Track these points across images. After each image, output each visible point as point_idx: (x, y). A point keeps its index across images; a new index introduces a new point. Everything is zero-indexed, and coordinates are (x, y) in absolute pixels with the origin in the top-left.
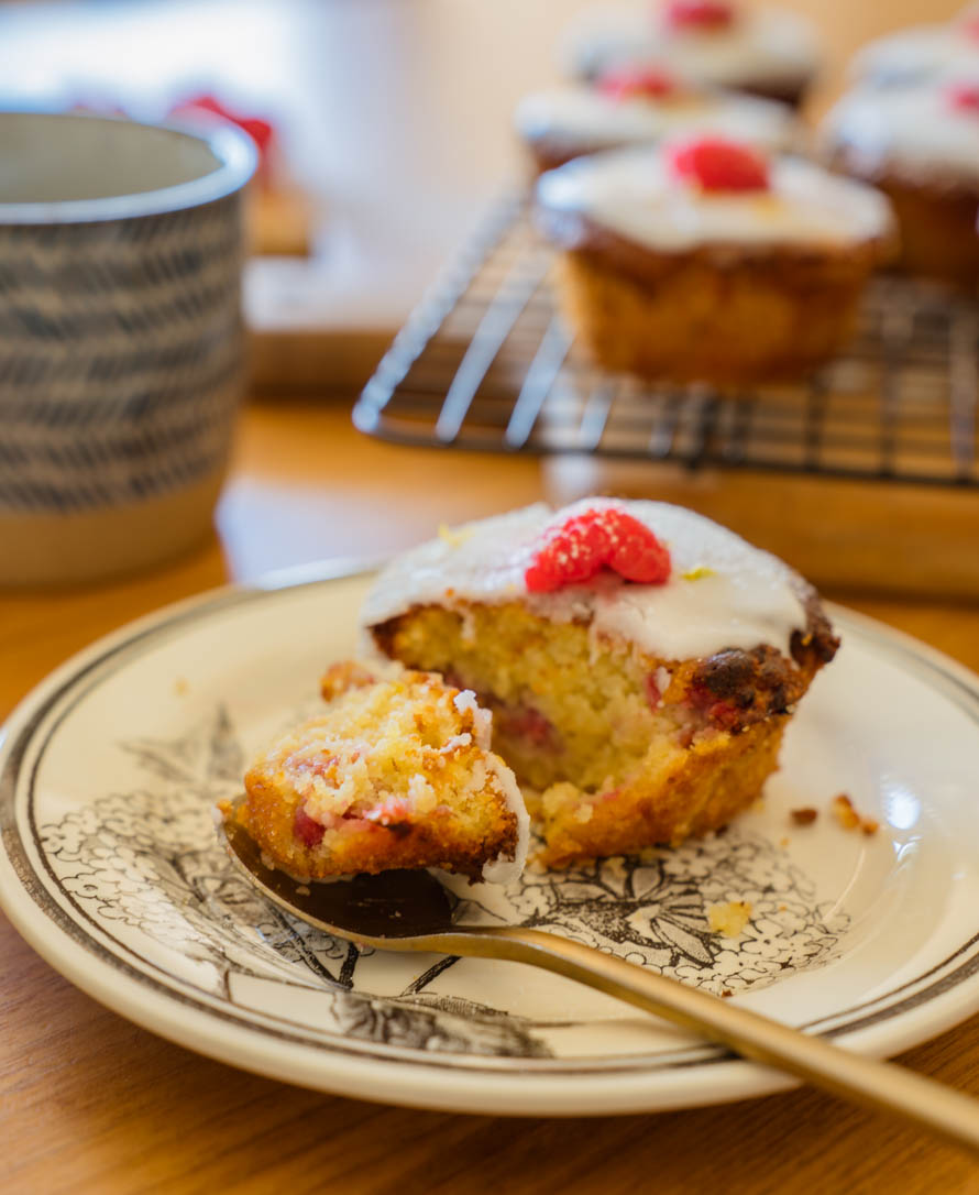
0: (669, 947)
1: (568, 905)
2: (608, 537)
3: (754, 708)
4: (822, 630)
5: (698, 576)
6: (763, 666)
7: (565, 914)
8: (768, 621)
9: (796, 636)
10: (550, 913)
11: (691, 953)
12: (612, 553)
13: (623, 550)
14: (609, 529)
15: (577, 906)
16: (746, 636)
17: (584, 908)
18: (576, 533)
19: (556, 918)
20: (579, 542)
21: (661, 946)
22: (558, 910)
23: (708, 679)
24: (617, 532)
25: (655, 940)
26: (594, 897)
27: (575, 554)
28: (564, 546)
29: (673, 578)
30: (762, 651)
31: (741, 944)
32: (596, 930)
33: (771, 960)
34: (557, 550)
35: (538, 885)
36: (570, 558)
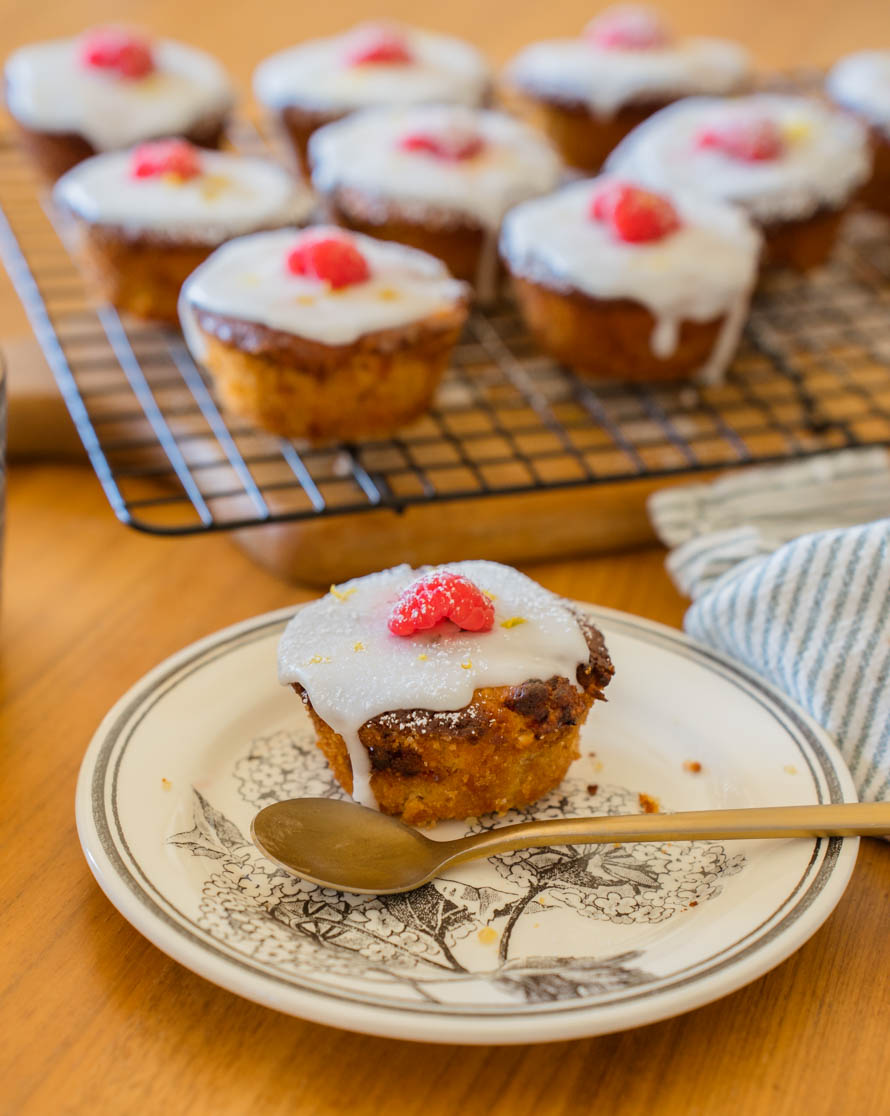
0: (627, 882)
1: (546, 872)
2: (447, 599)
3: (548, 723)
4: (600, 662)
5: (515, 624)
6: (555, 692)
7: (549, 879)
8: (561, 658)
9: (581, 668)
10: (539, 880)
11: (642, 882)
12: (451, 611)
13: (458, 609)
14: (448, 594)
15: (551, 870)
16: (544, 671)
17: (556, 871)
18: (424, 596)
19: (546, 884)
20: (427, 603)
21: (621, 883)
22: (542, 877)
23: (516, 702)
24: (453, 595)
25: (615, 880)
26: (556, 861)
27: (424, 611)
28: (416, 605)
29: (496, 626)
30: (555, 681)
31: (665, 866)
32: (575, 884)
33: (691, 872)
34: (411, 608)
35: (516, 864)
36: (420, 613)
